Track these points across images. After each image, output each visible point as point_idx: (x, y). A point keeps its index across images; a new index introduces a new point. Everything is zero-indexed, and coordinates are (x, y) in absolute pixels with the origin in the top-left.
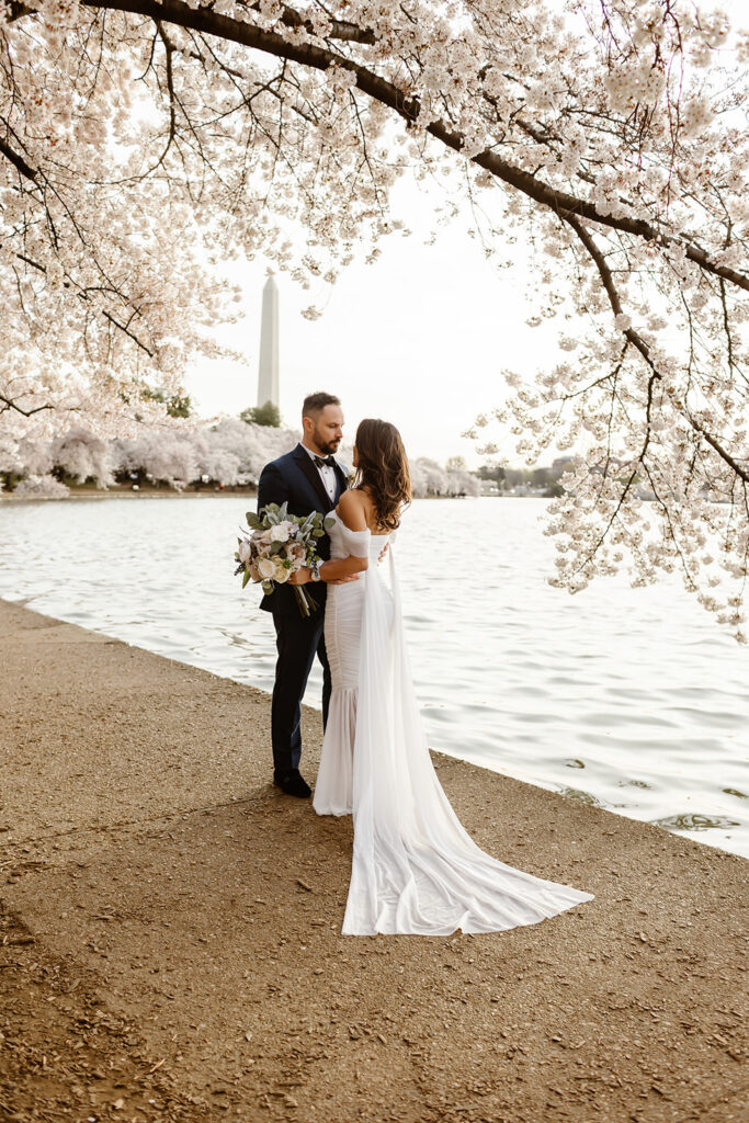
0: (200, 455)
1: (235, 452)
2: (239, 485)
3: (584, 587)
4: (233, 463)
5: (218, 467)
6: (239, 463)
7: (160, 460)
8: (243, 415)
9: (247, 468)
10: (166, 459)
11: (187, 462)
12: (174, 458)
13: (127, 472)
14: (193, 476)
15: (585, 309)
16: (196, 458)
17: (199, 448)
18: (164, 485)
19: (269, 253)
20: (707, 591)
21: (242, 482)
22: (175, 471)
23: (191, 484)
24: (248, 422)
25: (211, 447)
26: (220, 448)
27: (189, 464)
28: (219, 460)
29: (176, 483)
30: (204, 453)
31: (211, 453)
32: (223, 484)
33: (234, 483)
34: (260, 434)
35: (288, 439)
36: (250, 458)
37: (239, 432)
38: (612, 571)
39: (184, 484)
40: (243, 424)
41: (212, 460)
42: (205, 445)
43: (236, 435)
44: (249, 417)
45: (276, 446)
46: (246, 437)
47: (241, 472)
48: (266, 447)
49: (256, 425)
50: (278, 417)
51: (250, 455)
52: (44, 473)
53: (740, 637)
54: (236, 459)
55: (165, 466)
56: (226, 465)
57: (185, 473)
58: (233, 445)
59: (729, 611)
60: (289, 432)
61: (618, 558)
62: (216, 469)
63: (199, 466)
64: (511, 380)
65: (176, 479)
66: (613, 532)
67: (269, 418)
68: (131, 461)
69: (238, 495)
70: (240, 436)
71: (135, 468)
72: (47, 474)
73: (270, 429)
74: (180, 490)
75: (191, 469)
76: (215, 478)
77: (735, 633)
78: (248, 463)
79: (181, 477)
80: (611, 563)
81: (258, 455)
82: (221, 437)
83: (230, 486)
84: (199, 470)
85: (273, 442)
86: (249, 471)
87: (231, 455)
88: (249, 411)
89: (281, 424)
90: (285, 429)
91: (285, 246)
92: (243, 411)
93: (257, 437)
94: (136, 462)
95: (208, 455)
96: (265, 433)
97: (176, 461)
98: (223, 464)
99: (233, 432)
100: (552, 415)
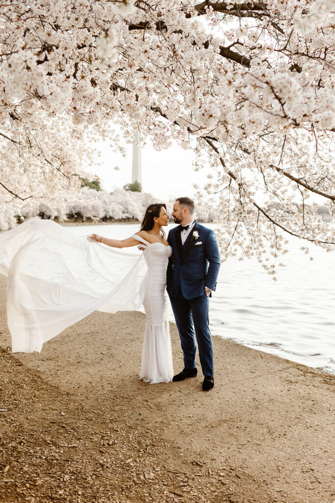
0: (105, 206)
1: (121, 204)
2: (123, 219)
3: (225, 261)
4: (120, 209)
5: (113, 211)
6: (123, 209)
7: (87, 208)
8: (125, 187)
9: (126, 211)
10: (90, 208)
11: (99, 209)
12: (93, 207)
13: (72, 214)
14: (102, 215)
15: (213, 165)
16: (103, 207)
17: (105, 202)
18: (89, 219)
19: (111, 138)
20: (265, 263)
21: (124, 217)
22: (94, 213)
23: (101, 219)
24: (126, 190)
25: (110, 202)
26: (114, 202)
27: (100, 210)
28: (114, 207)
29: (94, 218)
30: (107, 205)
31: (110, 204)
32: (116, 219)
33: (120, 218)
34: (132, 196)
35: (145, 198)
36: (128, 207)
37: (123, 195)
38: (234, 255)
39: (98, 219)
40: (125, 191)
41: (110, 208)
42: (107, 201)
43: (121, 196)
44: (127, 188)
45: (139, 200)
46: (126, 197)
47: (124, 213)
48: (135, 201)
49: (130, 191)
50: (141, 188)
51: (128, 205)
52: (35, 215)
53: (275, 279)
54: (121, 207)
55: (90, 211)
56: (117, 209)
57: (98, 214)
58: (120, 201)
59: (271, 270)
60: (146, 194)
61: (236, 250)
62: (112, 212)
63: (105, 211)
64: (195, 186)
65: (95, 217)
66: (233, 241)
67: (136, 187)
68: (74, 209)
69: (123, 223)
70: (123, 196)
71: (76, 212)
72: (37, 216)
73: (137, 193)
74: (96, 222)
75: (101, 212)
76: (112, 216)
77: (273, 277)
78: (127, 209)
79: (97, 215)
80: (234, 252)
81: (131, 205)
82: (114, 197)
83: (119, 219)
84: (105, 212)
85: (138, 199)
86: (127, 212)
87: (119, 205)
88: (127, 185)
89: (142, 191)
90: (143, 193)
91: (117, 136)
92: (124, 185)
93: (131, 197)
94: (76, 209)
95: (109, 205)
96: (134, 195)
97: (94, 208)
98: (115, 209)
99: (120, 195)
100: (211, 199)
